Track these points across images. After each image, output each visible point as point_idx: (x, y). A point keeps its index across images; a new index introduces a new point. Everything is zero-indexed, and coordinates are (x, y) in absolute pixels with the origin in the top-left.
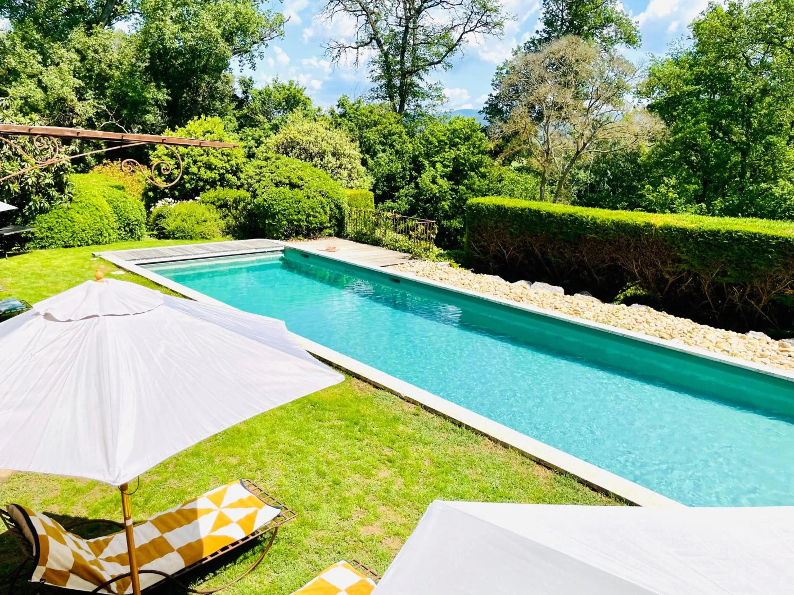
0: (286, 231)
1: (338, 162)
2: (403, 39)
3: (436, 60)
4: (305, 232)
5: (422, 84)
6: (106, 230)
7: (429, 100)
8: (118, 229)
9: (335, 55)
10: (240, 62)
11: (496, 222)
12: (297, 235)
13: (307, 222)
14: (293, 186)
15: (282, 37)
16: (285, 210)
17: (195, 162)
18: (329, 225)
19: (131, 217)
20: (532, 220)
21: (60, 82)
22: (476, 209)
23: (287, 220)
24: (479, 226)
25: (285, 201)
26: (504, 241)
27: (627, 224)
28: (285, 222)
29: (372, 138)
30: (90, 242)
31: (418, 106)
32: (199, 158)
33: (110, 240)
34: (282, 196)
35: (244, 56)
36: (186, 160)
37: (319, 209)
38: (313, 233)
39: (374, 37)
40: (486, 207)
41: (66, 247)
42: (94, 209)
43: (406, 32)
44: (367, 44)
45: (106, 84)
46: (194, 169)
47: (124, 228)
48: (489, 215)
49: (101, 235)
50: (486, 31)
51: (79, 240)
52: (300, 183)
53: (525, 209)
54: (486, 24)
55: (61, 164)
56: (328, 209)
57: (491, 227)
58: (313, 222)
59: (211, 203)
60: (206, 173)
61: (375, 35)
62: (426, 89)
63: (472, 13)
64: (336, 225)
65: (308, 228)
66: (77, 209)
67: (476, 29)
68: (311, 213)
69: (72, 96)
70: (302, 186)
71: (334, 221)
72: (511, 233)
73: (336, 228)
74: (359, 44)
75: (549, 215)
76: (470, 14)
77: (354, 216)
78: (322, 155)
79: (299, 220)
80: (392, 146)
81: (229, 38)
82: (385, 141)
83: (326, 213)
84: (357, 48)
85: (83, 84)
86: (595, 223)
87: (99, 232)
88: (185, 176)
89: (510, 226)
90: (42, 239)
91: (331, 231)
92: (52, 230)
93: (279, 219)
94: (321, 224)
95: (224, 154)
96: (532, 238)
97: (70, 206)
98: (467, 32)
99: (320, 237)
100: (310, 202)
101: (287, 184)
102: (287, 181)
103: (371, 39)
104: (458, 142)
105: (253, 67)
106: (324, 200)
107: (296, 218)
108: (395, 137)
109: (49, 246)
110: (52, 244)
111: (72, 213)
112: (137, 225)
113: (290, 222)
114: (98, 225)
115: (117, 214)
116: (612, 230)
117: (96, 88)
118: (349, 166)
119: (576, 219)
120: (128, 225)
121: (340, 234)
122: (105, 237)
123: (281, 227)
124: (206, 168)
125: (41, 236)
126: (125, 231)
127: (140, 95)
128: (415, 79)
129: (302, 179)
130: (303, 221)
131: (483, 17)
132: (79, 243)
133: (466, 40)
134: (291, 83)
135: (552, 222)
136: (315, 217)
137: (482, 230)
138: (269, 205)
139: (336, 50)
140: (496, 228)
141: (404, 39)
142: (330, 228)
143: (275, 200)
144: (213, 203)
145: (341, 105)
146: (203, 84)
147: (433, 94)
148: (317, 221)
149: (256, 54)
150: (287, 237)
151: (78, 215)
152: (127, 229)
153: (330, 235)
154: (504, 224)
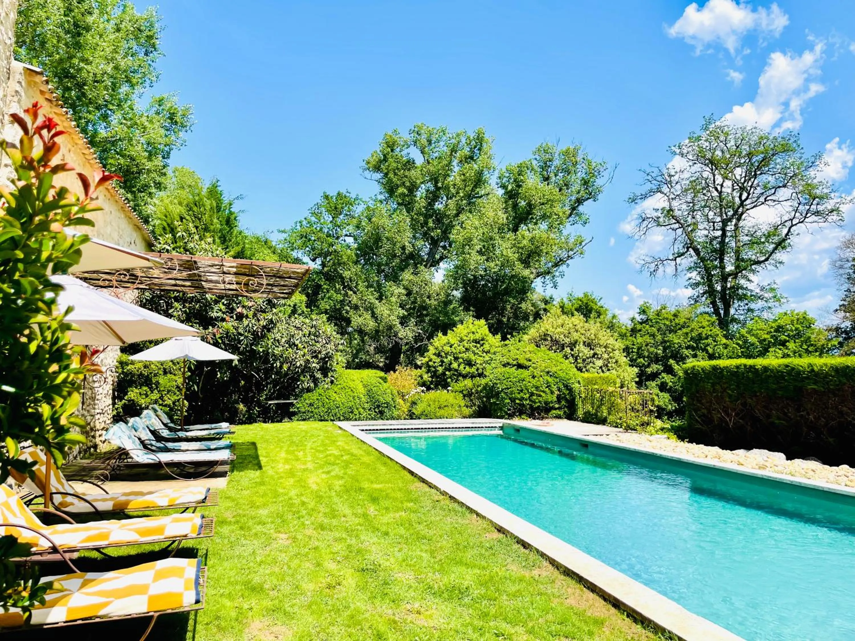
0: (509, 410)
1: (592, 352)
2: (720, 243)
3: (763, 258)
4: (529, 412)
5: (750, 286)
6: (357, 409)
7: (764, 302)
8: (369, 410)
9: (652, 270)
10: (543, 283)
11: (713, 385)
12: (520, 415)
13: (530, 401)
14: (520, 366)
15: (582, 256)
16: (508, 389)
17: (456, 359)
18: (557, 406)
19: (382, 400)
20: (748, 377)
21: (388, 312)
22: (692, 373)
23: (510, 399)
24: (697, 392)
25: (509, 380)
26: (724, 407)
27: (848, 367)
28: (507, 401)
29: (677, 341)
30: (342, 418)
31: (750, 310)
32: (460, 356)
33: (360, 417)
34: (507, 375)
35: (547, 277)
36: (449, 358)
37: (544, 388)
38: (538, 413)
39: (690, 245)
40: (702, 369)
41: (321, 420)
42: (350, 390)
43: (724, 235)
44: (683, 254)
45: (425, 312)
46: (455, 365)
47: (374, 409)
48: (705, 377)
49: (352, 412)
50: (820, 221)
51: (332, 415)
52: (528, 364)
53: (741, 365)
54: (817, 213)
55: (327, 351)
56: (554, 388)
57: (709, 391)
58: (537, 401)
59: (460, 392)
60: (465, 368)
61: (691, 244)
62: (758, 291)
63: (799, 204)
64: (565, 406)
65: (531, 407)
66: (336, 390)
67: (807, 220)
68: (535, 392)
69: (397, 322)
70: (529, 367)
71: (563, 403)
72: (730, 396)
73: (566, 409)
74: (676, 255)
75: (766, 369)
76: (797, 205)
77: (583, 395)
78: (573, 345)
79: (522, 399)
80: (705, 350)
81: (526, 262)
82: (695, 345)
83: (552, 393)
84: (675, 260)
85: (406, 313)
86: (813, 370)
87: (350, 410)
88: (447, 373)
89: (727, 387)
90: (304, 413)
91: (561, 413)
92: (313, 405)
93: (503, 398)
94: (546, 403)
95: (484, 351)
96: (752, 399)
97: (330, 387)
98: (796, 224)
99: (547, 418)
100: (534, 381)
101: (514, 365)
102: (515, 363)
103: (688, 248)
104: (785, 339)
105: (555, 287)
106: (550, 380)
107: (519, 396)
108: (710, 341)
109: (309, 418)
110: (311, 417)
111: (331, 393)
112: (387, 407)
113: (513, 400)
114: (350, 404)
115: (369, 396)
116: (831, 376)
117: (418, 317)
118: (606, 356)
119: (793, 369)
120: (378, 406)
121: (571, 416)
122: (356, 415)
123: (505, 405)
124: (466, 364)
125: (303, 410)
126: (375, 412)
127: (449, 318)
128: (742, 282)
129: (530, 360)
130: (526, 400)
131: (812, 207)
132: (332, 418)
133: (796, 233)
134: (586, 295)
135: (770, 376)
136: (540, 396)
137: (701, 397)
138: (493, 384)
139: (653, 265)
140: (714, 392)
141: (722, 243)
142: (559, 408)
143: (499, 379)
144: (461, 392)
145: (643, 312)
146: (508, 307)
147: (766, 295)
148: (541, 400)
149: (557, 274)
150: (511, 416)
151: (334, 395)
152: (377, 410)
153: (558, 417)
154: (721, 386)
